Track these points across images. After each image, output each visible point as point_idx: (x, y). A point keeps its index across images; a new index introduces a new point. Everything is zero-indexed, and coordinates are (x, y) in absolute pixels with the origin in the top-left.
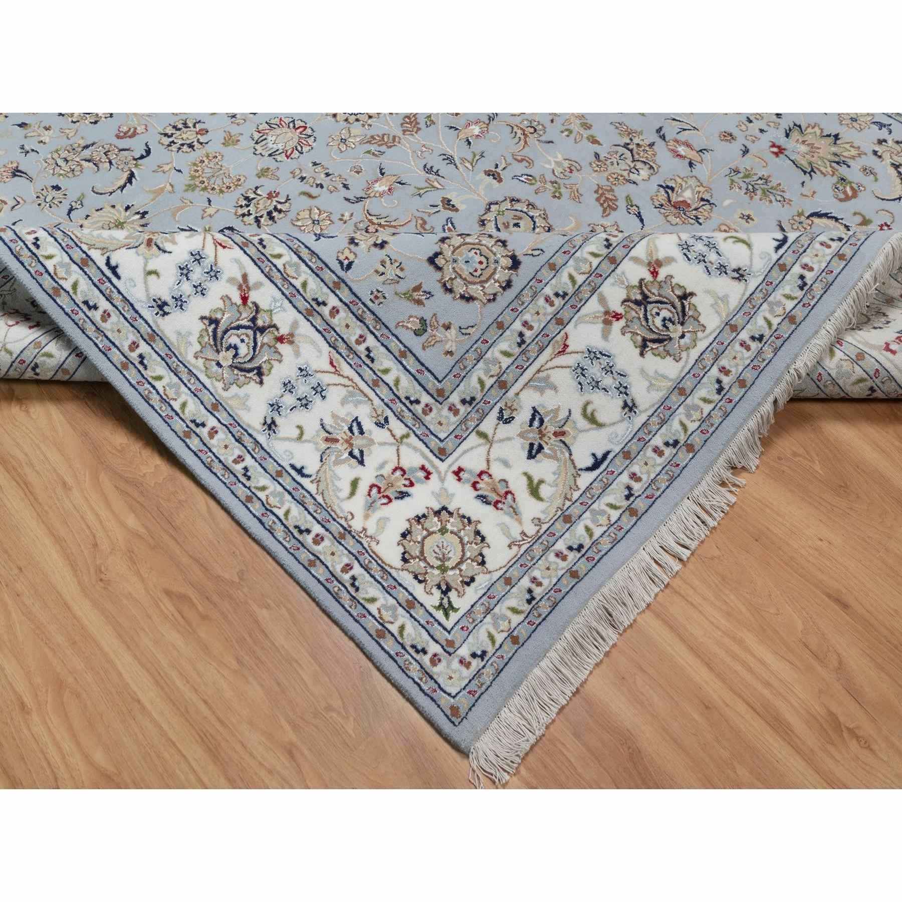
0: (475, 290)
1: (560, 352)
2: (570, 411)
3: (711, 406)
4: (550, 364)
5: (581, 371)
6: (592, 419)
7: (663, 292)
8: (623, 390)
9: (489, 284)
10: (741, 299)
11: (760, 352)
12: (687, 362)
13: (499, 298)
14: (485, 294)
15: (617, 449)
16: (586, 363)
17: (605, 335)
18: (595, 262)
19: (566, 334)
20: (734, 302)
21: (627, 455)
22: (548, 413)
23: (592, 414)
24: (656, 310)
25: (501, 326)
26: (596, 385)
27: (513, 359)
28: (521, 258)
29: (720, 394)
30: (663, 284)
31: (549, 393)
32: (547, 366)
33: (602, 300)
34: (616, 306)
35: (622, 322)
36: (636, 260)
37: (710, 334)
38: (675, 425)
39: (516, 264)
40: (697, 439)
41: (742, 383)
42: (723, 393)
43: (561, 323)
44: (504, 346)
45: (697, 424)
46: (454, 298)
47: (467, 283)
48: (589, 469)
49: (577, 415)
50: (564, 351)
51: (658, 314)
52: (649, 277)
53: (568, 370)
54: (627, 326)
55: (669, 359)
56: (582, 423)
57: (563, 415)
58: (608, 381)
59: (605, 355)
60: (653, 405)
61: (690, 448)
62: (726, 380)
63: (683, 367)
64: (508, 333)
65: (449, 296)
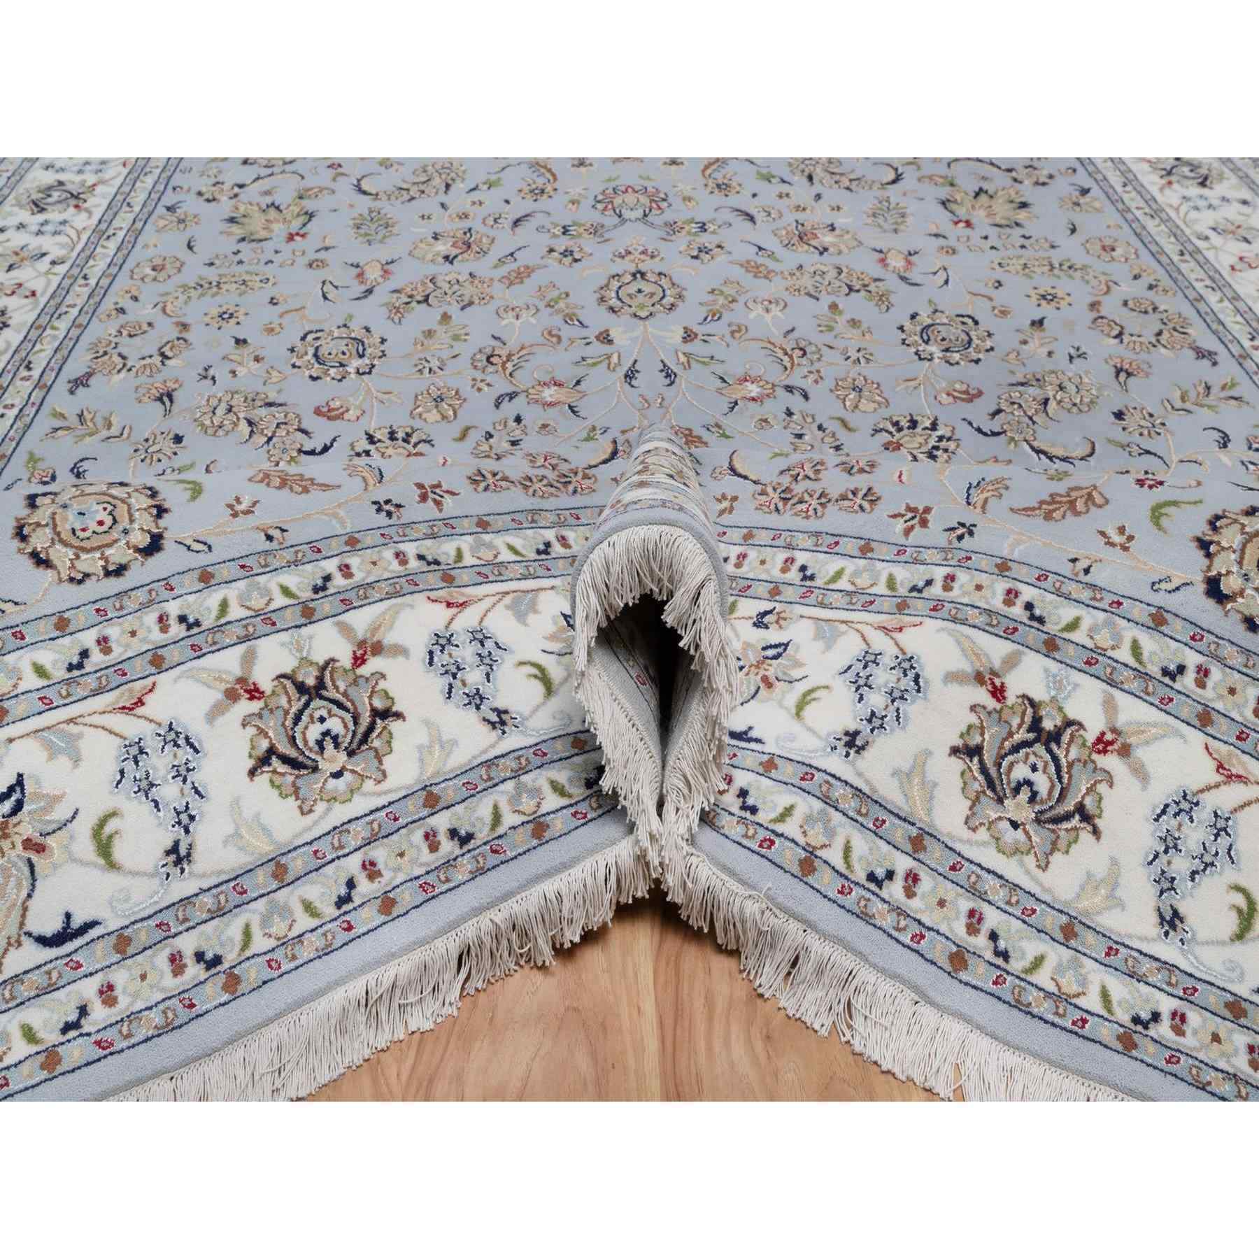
0: (62, 556)
1: (124, 708)
2: (76, 813)
3: (314, 923)
4: (97, 719)
5: (137, 752)
6: (104, 847)
7: (352, 692)
8: (185, 819)
9: (89, 556)
10: (474, 757)
11: (449, 863)
12: (316, 823)
13: (89, 583)
14: (73, 567)
15: (113, 924)
16: (152, 744)
17: (214, 713)
18: (280, 601)
19: (154, 684)
20: (459, 758)
21: (122, 943)
22: (38, 796)
23: (110, 837)
24: (324, 713)
25: (62, 625)
26: (146, 787)
27: (45, 683)
28: (167, 543)
29: (339, 907)
30: (361, 681)
31: (63, 761)
32: (88, 720)
33: (249, 660)
34: (264, 678)
35: (256, 706)
36: (346, 630)
37: (386, 793)
38: (233, 928)
39: (154, 546)
40: (252, 972)
41: (387, 904)
42: (345, 908)
43: (158, 662)
44: (45, 656)
45: (272, 943)
46: (20, 551)
47: (58, 537)
48: (43, 941)
49: (83, 828)
50: (132, 709)
51: (322, 720)
52: (346, 661)
53: (118, 741)
54: (260, 716)
55: (292, 803)
56: (84, 846)
57: (61, 813)
58: (170, 792)
59: (192, 746)
60: (220, 872)
61: (232, 982)
62: (365, 887)
63: (309, 829)
64: (66, 641)
65: (16, 543)
